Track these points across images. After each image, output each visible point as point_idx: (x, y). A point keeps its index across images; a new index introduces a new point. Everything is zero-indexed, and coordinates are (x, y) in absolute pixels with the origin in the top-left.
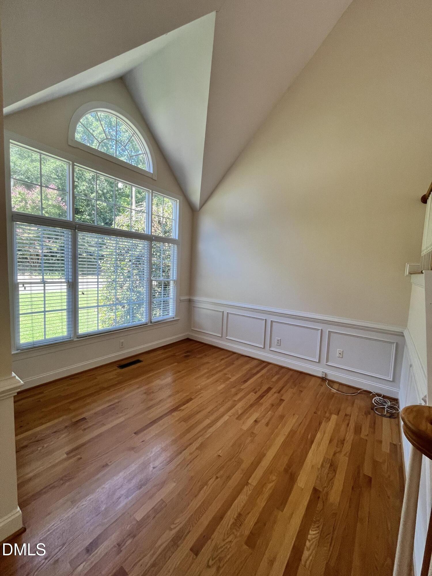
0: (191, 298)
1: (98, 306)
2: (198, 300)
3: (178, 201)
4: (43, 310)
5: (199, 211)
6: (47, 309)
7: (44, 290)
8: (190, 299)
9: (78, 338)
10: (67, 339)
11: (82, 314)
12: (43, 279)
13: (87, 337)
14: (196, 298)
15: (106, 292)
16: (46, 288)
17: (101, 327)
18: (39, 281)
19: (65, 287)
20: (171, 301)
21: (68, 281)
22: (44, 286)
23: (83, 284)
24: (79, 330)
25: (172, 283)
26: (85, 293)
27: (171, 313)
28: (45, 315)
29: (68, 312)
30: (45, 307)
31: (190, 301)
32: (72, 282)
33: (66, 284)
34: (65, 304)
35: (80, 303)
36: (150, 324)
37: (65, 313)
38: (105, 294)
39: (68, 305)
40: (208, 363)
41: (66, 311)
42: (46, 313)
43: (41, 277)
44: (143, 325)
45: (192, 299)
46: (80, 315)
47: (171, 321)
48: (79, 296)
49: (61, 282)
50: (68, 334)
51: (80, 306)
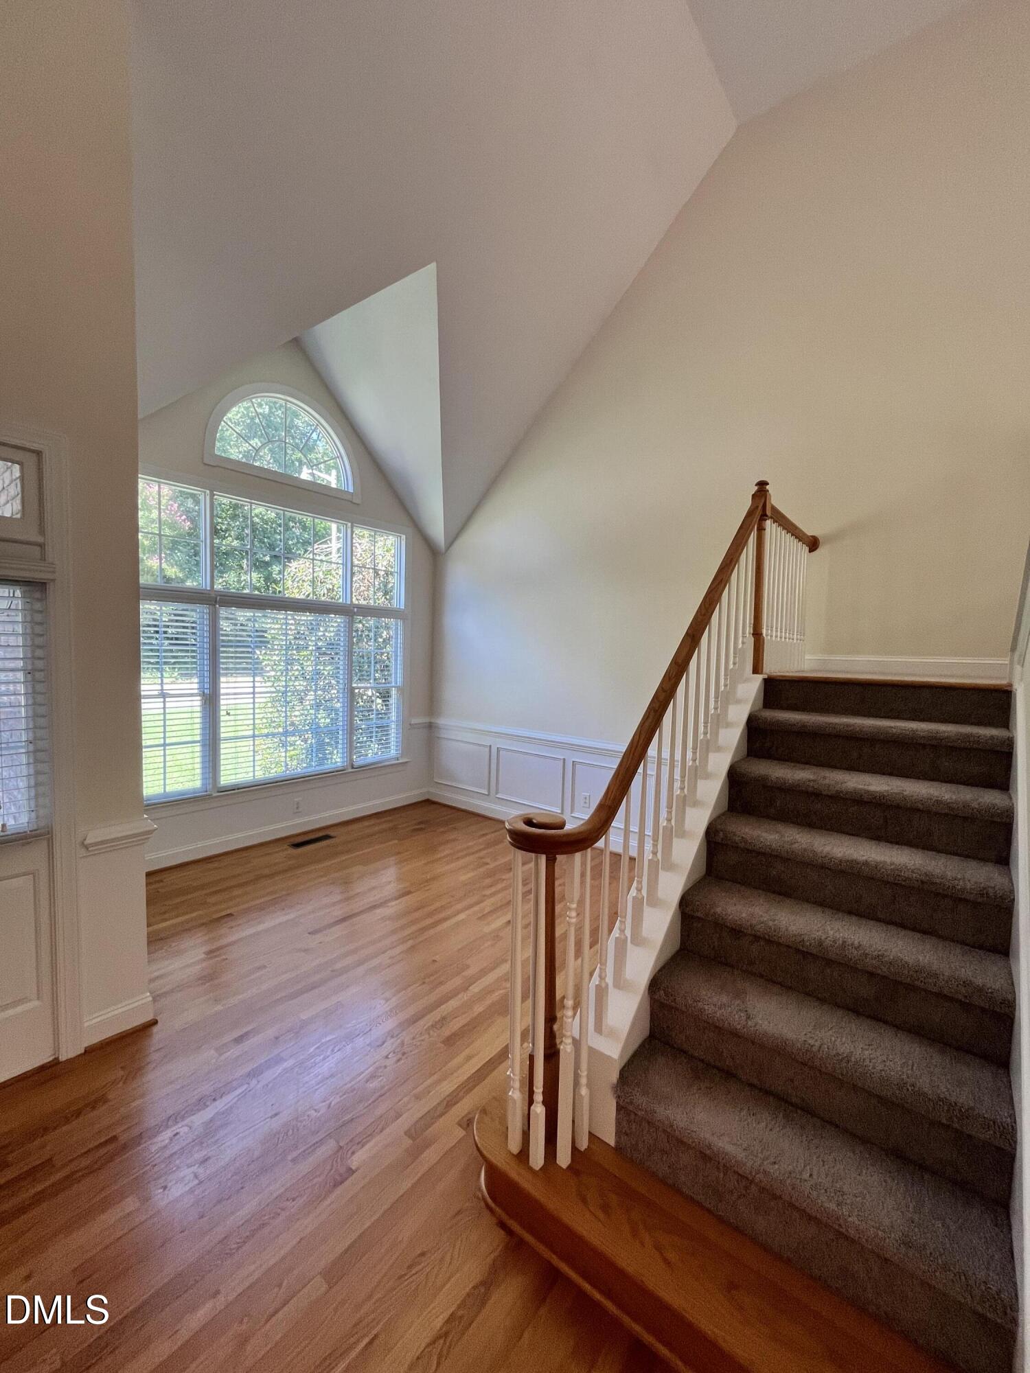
0: (433, 721)
1: (254, 736)
2: (446, 725)
3: (404, 537)
4: (162, 741)
5: (445, 553)
6: (168, 741)
7: (164, 708)
8: (430, 723)
9: (218, 792)
10: (202, 792)
11: (225, 749)
12: (162, 690)
13: (234, 790)
14: (441, 721)
15: (271, 710)
16: (168, 705)
17: (260, 775)
18: (156, 693)
19: (197, 703)
20: (393, 726)
21: (204, 692)
22: (164, 702)
23: (228, 697)
24: (222, 778)
25: (394, 692)
26: (232, 712)
27: (393, 751)
28: (164, 750)
29: (203, 746)
30: (164, 738)
31: (431, 727)
32: (209, 694)
33: (199, 698)
34: (198, 732)
35: (222, 730)
36: (350, 770)
37: (198, 748)
38: (268, 714)
39: (203, 735)
40: (454, 840)
41: (199, 744)
42: (167, 748)
43: (159, 687)
44: (337, 771)
45: (436, 723)
46: (222, 751)
47: (392, 765)
48: (222, 718)
49: (192, 695)
50: (203, 785)
51: (222, 735)
